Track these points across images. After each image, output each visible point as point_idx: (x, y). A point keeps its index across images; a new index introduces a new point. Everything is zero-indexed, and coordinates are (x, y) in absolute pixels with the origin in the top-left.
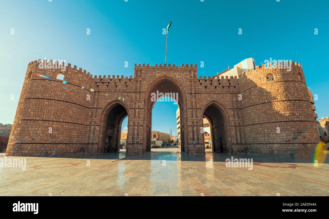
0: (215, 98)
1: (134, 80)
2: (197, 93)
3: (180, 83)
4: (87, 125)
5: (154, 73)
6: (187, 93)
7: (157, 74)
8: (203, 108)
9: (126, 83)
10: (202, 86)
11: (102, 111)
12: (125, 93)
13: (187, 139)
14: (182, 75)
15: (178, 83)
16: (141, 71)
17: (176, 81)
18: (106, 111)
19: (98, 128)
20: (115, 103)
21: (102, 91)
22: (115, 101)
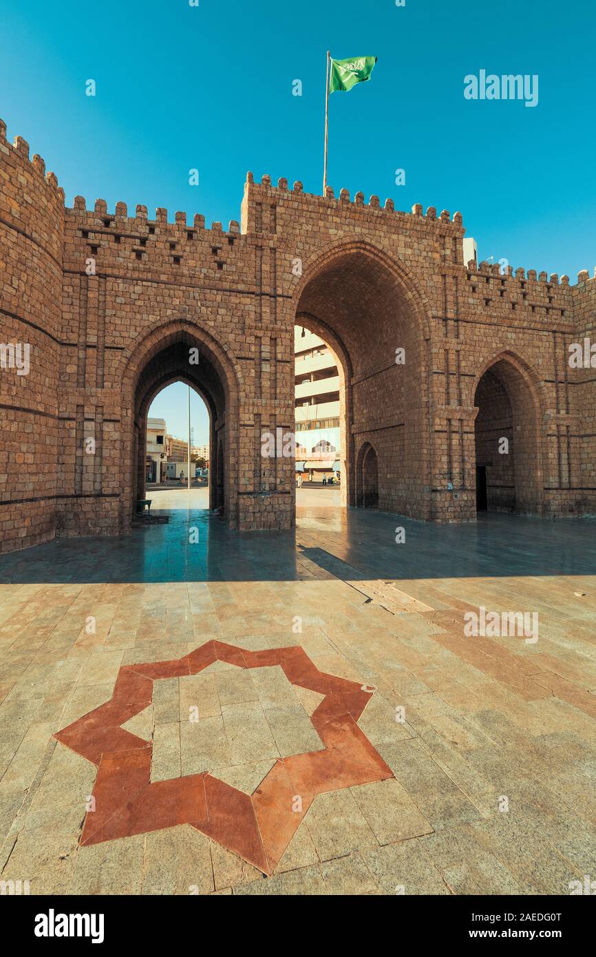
0: (513, 342)
1: (249, 240)
2: (463, 321)
3: (411, 275)
4: (60, 415)
5: (321, 223)
6: (433, 317)
7: (332, 231)
8: (478, 374)
9: (215, 251)
10: (476, 295)
11: (124, 361)
12: (215, 292)
13: (427, 475)
14: (416, 245)
15: (401, 277)
16: (274, 207)
17: (396, 268)
18: (138, 361)
19: (115, 431)
20: (174, 329)
21: (116, 272)
22: (175, 322)
